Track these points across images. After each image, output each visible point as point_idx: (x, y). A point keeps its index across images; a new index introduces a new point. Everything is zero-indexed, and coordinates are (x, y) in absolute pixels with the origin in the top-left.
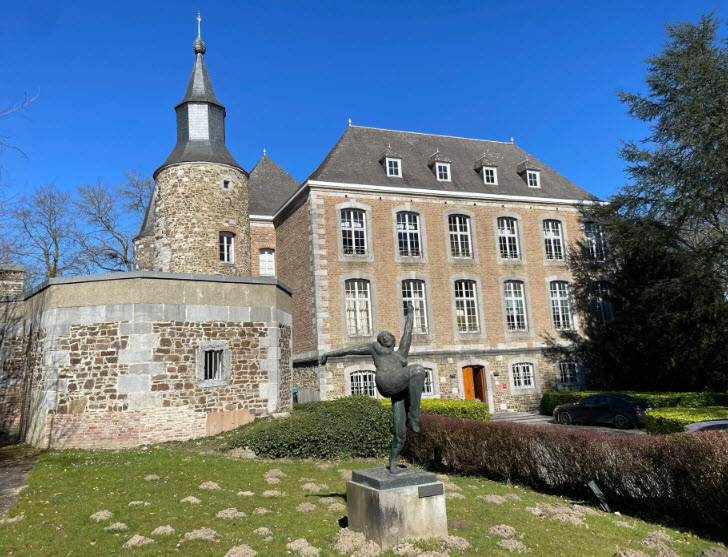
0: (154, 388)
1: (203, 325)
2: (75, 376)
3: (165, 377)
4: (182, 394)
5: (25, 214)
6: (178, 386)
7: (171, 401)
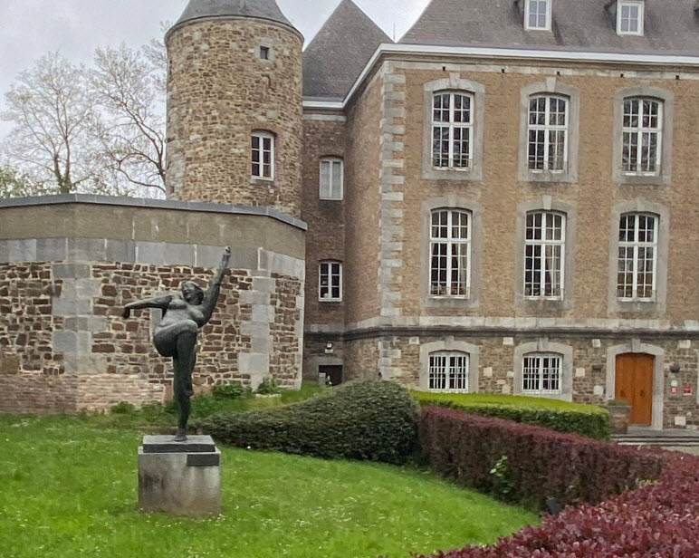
0: (95, 349)
1: (160, 270)
2: (6, 328)
3: (109, 336)
4: (131, 359)
5: (25, 98)
6: (127, 349)
7: (119, 366)
